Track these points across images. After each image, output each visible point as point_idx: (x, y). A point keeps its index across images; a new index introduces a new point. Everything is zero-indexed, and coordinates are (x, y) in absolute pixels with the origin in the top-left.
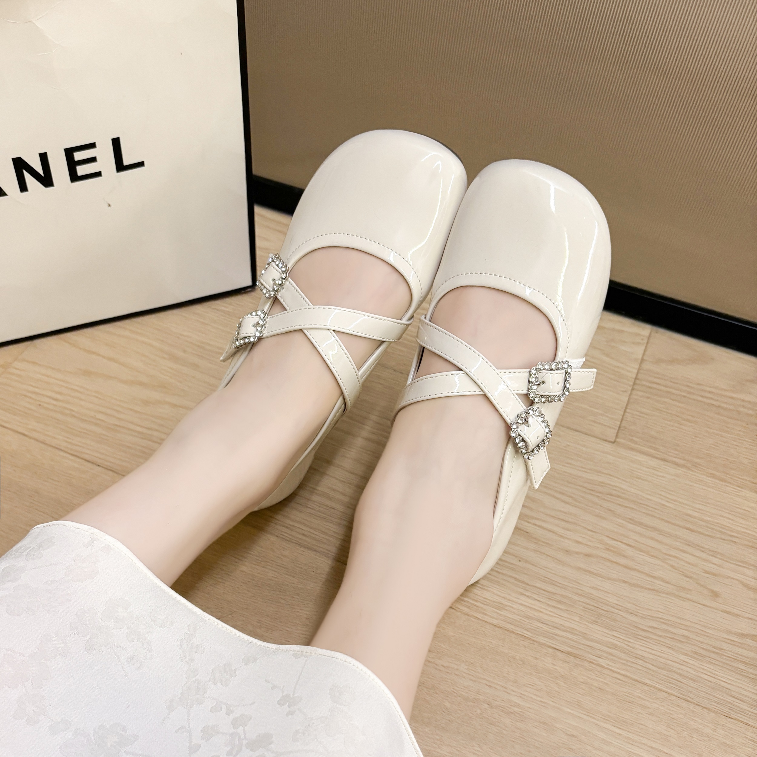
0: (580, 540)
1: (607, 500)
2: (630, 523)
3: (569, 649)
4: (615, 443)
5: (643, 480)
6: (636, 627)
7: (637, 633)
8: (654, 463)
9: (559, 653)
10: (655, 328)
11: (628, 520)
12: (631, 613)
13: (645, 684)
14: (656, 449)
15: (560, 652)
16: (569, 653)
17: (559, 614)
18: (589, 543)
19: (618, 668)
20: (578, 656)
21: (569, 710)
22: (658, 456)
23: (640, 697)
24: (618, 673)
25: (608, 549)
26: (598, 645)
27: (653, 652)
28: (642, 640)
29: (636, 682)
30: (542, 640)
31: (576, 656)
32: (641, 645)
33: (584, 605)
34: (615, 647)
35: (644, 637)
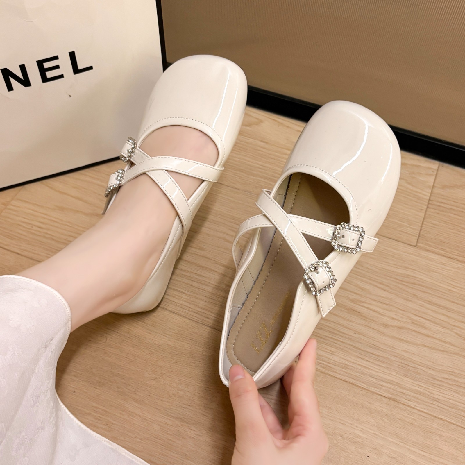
0: (395, 317)
1: (412, 288)
2: (428, 304)
3: (390, 396)
4: (417, 247)
5: (436, 273)
6: (434, 378)
7: (434, 382)
8: (443, 260)
9: (384, 399)
10: (441, 163)
11: (427, 302)
12: (430, 368)
13: (441, 419)
14: (444, 250)
15: (384, 397)
16: (390, 398)
17: (383, 371)
18: (401, 319)
19: (422, 409)
20: (396, 400)
21: (391, 439)
22: (446, 255)
23: (437, 429)
24: (422, 412)
25: (414, 323)
26: (408, 392)
27: (445, 396)
28: (438, 387)
29: (434, 418)
30: (373, 389)
31: (394, 400)
32: (437, 391)
33: (398, 363)
34: (419, 393)
35: (439, 385)
